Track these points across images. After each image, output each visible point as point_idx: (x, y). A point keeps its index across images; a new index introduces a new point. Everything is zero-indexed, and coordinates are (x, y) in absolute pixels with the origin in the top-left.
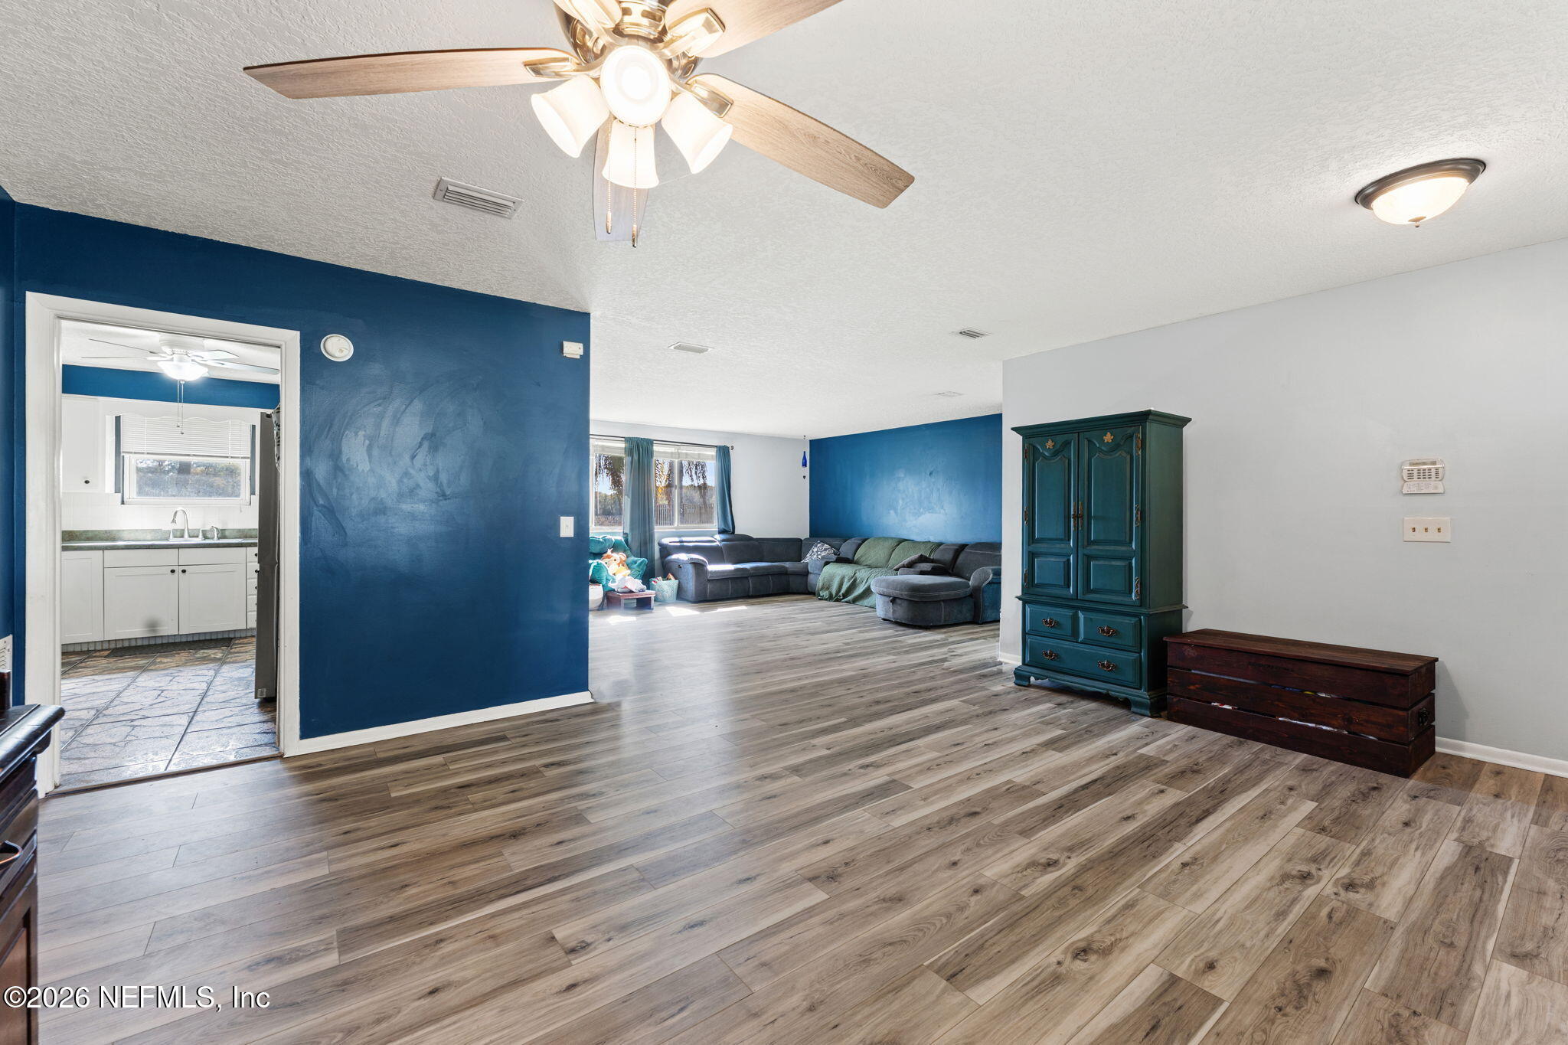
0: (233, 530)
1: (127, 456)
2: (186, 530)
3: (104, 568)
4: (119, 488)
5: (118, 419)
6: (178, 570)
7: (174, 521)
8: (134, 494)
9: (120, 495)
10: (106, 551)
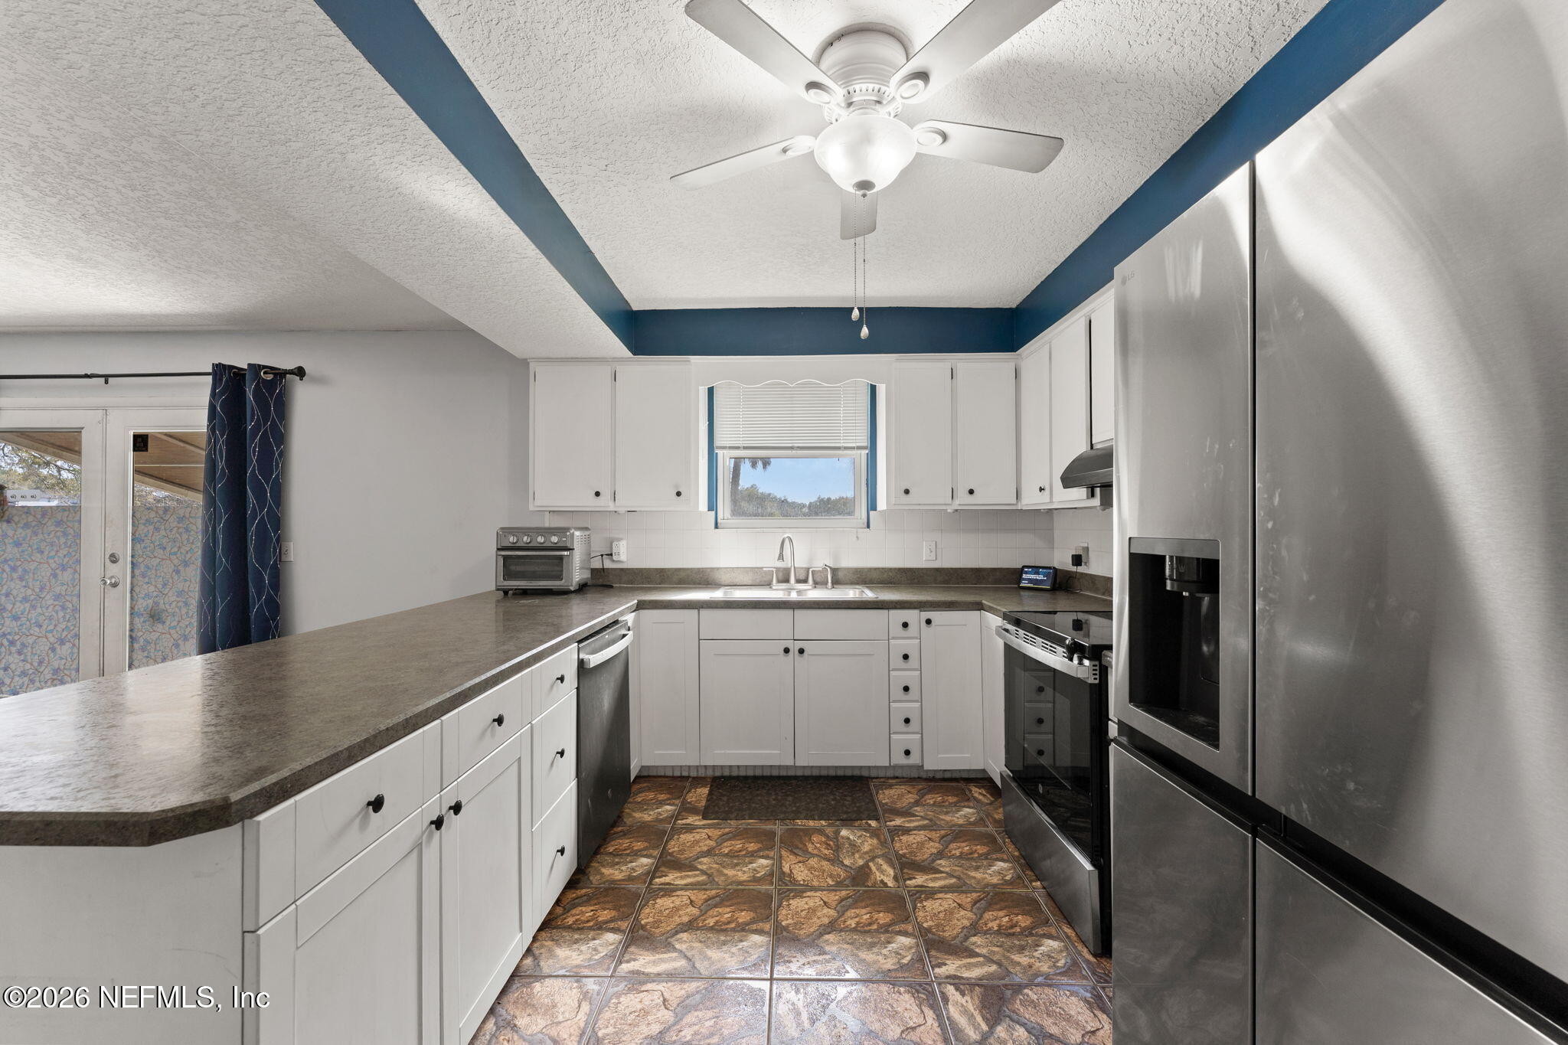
0: (848, 569)
1: (720, 452)
2: (793, 568)
3: (699, 640)
4: (712, 506)
5: (711, 391)
6: (794, 647)
7: (781, 557)
8: (728, 514)
9: (714, 512)
10: (703, 612)
